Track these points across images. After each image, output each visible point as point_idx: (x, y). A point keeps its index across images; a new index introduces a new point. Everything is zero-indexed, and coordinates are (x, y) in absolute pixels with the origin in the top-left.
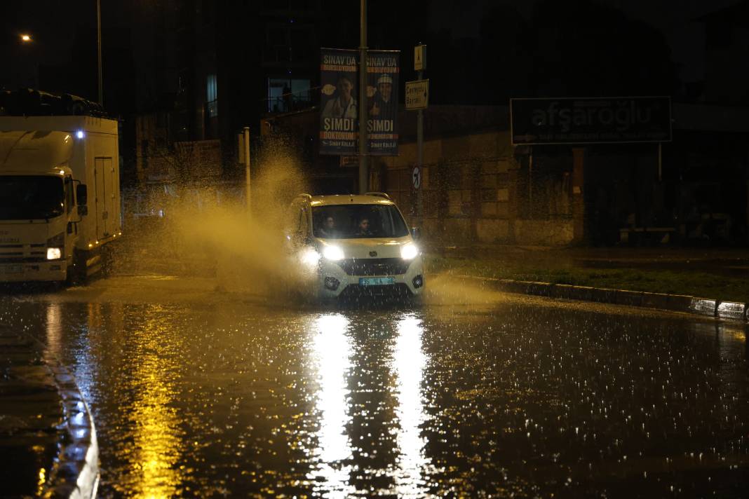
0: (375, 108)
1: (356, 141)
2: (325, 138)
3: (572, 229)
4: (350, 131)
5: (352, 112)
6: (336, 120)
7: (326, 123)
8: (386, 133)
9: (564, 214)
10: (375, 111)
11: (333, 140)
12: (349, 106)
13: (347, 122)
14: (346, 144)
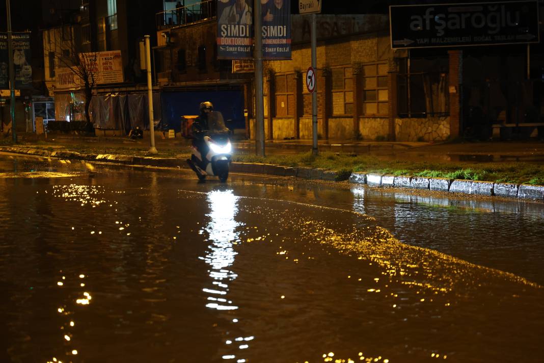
0: (268, 14)
1: (251, 46)
2: (222, 44)
3: (448, 126)
4: (245, 37)
5: (246, 19)
6: (233, 26)
7: (223, 29)
8: (280, 38)
9: (441, 113)
10: (269, 17)
11: (230, 46)
12: (245, 13)
13: (243, 28)
14: (242, 50)
